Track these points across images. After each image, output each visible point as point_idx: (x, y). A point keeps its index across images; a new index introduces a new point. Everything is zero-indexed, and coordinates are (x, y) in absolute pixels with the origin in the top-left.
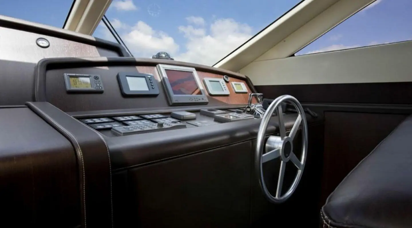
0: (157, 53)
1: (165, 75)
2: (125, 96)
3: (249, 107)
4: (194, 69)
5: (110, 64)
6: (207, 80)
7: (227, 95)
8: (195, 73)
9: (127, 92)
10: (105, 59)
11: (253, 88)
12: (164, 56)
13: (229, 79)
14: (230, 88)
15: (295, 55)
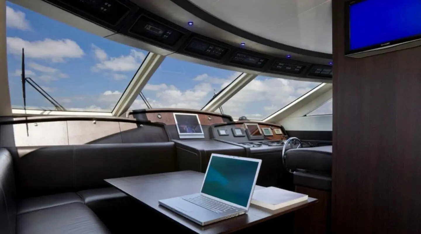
0: (241, 117)
1: (247, 128)
2: (235, 136)
3: (281, 141)
4: (257, 124)
5: (228, 124)
6: (263, 129)
7: (272, 136)
8: (258, 126)
9: (236, 135)
10: (226, 123)
11: (285, 132)
12: (244, 118)
13: (273, 127)
14: (274, 132)
15: (307, 115)
